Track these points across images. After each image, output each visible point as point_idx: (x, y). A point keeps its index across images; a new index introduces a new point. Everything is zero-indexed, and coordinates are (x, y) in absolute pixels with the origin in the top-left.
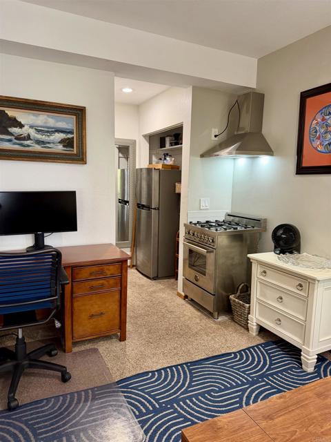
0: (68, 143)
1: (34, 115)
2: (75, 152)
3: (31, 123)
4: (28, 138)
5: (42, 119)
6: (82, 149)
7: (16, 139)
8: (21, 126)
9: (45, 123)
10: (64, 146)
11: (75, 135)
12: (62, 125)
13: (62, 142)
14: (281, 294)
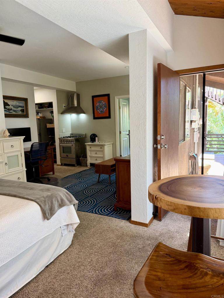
0: (22, 111)
1: (13, 102)
2: (25, 114)
3: (12, 104)
4: (11, 109)
5: (15, 103)
6: (27, 113)
7: (8, 110)
8: (9, 105)
9: (16, 104)
10: (22, 112)
11: (25, 108)
12: (21, 105)
13: (21, 110)
14: (96, 152)
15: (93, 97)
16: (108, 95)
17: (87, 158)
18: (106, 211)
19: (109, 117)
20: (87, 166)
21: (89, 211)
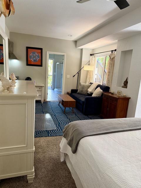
15: (28, 48)
16: (41, 49)
19: (41, 66)
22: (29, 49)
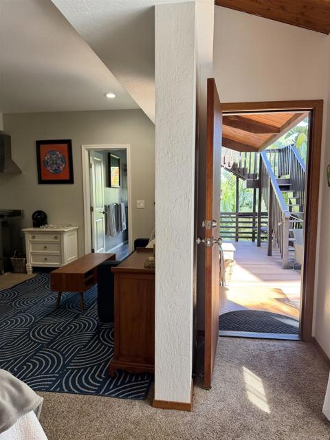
14: (46, 245)
15: (39, 143)
16: (69, 142)
17: (25, 257)
18: (92, 382)
20: (26, 273)
21: (51, 386)
22: (41, 146)
